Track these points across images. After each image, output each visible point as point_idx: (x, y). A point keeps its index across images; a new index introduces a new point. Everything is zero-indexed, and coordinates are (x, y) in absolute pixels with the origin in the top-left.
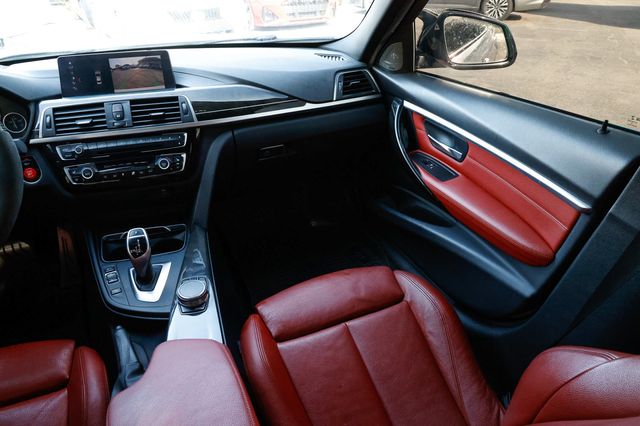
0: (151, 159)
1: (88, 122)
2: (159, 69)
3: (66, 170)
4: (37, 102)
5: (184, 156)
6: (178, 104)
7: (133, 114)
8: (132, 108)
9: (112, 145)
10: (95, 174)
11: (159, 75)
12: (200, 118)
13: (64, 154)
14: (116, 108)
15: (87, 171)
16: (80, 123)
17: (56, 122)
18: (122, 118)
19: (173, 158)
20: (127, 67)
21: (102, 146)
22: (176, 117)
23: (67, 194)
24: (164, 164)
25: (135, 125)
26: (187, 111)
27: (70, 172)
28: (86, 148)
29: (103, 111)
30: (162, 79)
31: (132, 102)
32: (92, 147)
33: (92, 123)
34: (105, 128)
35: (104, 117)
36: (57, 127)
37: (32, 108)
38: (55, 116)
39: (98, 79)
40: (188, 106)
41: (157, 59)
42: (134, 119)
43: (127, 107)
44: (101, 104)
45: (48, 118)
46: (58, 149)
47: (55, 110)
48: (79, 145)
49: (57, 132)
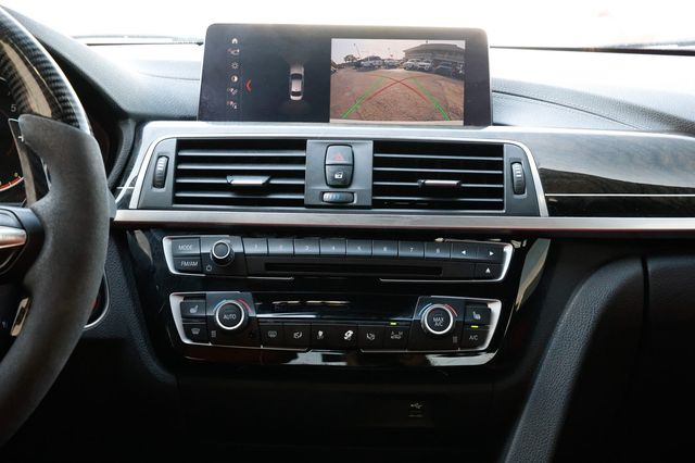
0: (406, 300)
1: (259, 181)
2: (456, 76)
3: (175, 302)
4: (142, 120)
5: (496, 308)
6: (500, 165)
7: (376, 176)
8: (377, 162)
9: (306, 249)
10: (249, 320)
11: (454, 93)
12: (556, 209)
13: (177, 258)
14: (337, 155)
15: (227, 309)
16: (237, 181)
17: (179, 173)
18: (346, 183)
19: (462, 309)
20: (373, 64)
21: (280, 248)
22: (491, 199)
23: (155, 367)
24: (438, 321)
25: (377, 204)
26: (522, 187)
27: (183, 308)
28: (238, 249)
29: (302, 161)
30: (458, 102)
31: (380, 145)
32: (255, 248)
33: (267, 188)
34: (299, 203)
35: (301, 175)
36: (178, 187)
37: (128, 133)
38: (179, 160)
39: (296, 87)
40: (527, 174)
41: (453, 51)
42: (376, 190)
43: (364, 156)
44: (300, 143)
45: (162, 161)
46: (167, 243)
47: (183, 144)
48: (225, 239)
49: (177, 200)
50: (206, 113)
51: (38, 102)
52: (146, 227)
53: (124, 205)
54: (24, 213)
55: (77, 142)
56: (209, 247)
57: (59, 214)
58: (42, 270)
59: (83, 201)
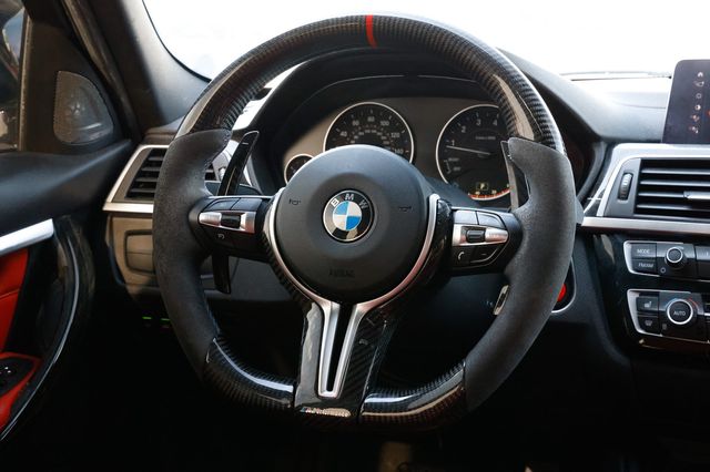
3: (632, 296)
4: (612, 143)
10: (697, 318)
13: (635, 260)
15: (677, 307)
17: (641, 188)
23: (612, 351)
27: (639, 303)
28: (690, 255)
32: (706, 255)
36: (639, 200)
37: (599, 153)
38: (642, 177)
45: (628, 177)
46: (627, 247)
47: (646, 163)
48: (679, 246)
49: (638, 211)
50: (669, 137)
51: (524, 127)
52: (611, 232)
53: (593, 213)
54: (507, 217)
55: (553, 161)
56: (665, 252)
57: (534, 218)
58: (518, 265)
59: (555, 209)
